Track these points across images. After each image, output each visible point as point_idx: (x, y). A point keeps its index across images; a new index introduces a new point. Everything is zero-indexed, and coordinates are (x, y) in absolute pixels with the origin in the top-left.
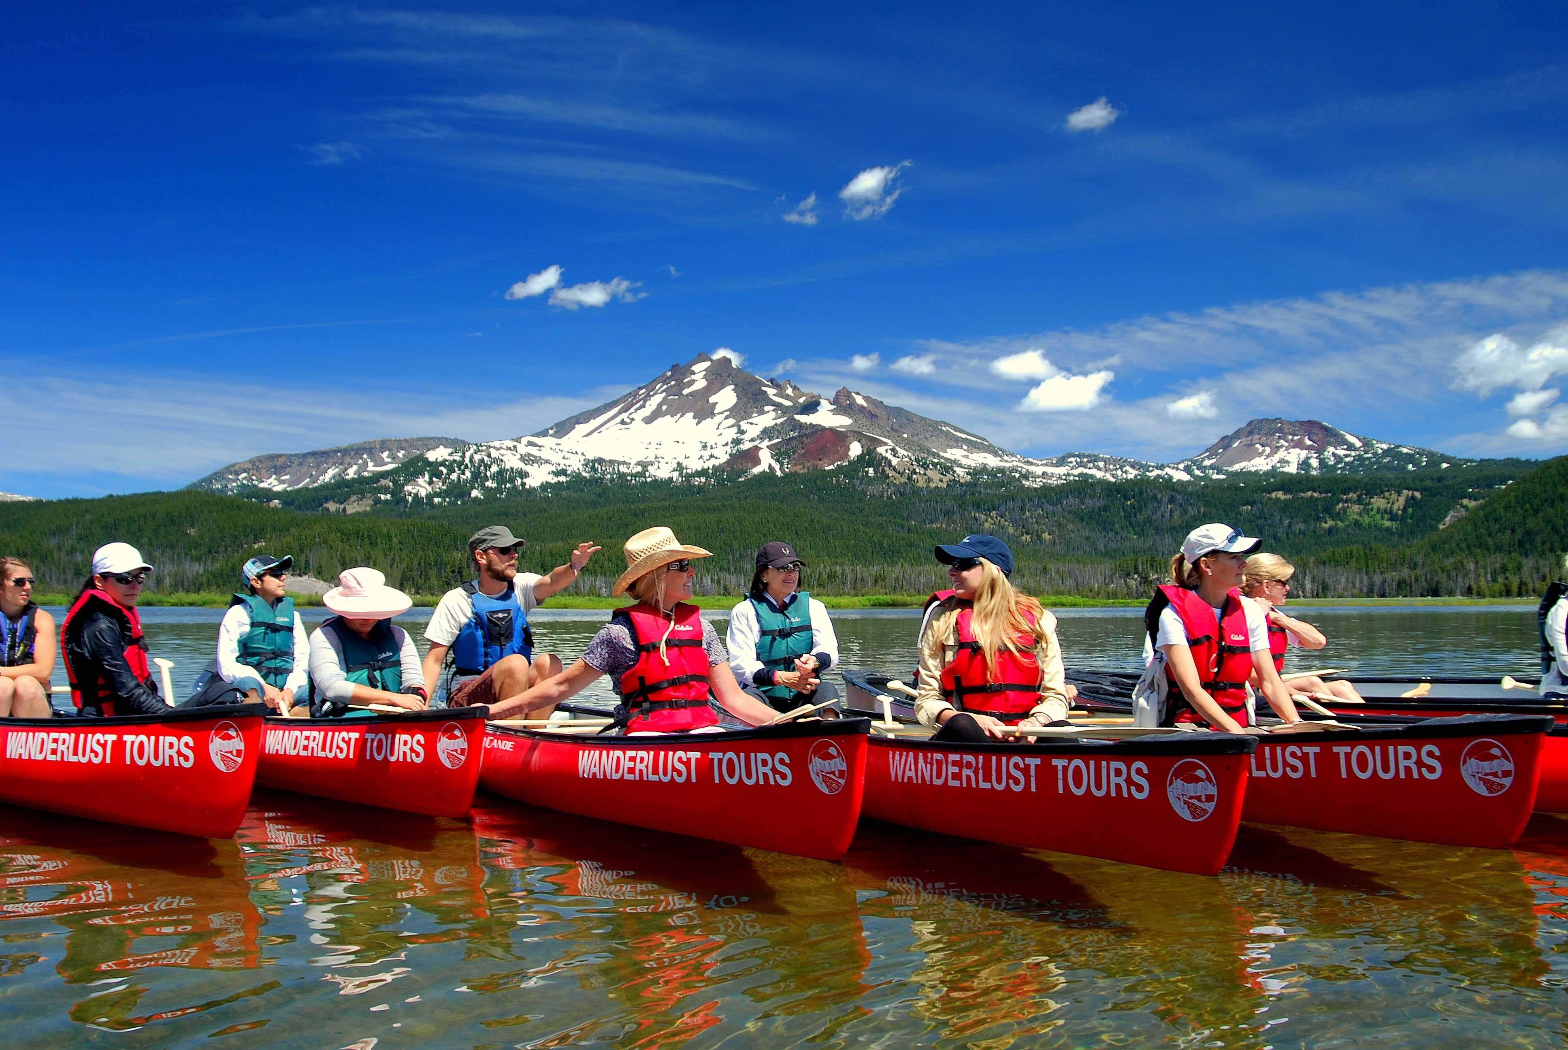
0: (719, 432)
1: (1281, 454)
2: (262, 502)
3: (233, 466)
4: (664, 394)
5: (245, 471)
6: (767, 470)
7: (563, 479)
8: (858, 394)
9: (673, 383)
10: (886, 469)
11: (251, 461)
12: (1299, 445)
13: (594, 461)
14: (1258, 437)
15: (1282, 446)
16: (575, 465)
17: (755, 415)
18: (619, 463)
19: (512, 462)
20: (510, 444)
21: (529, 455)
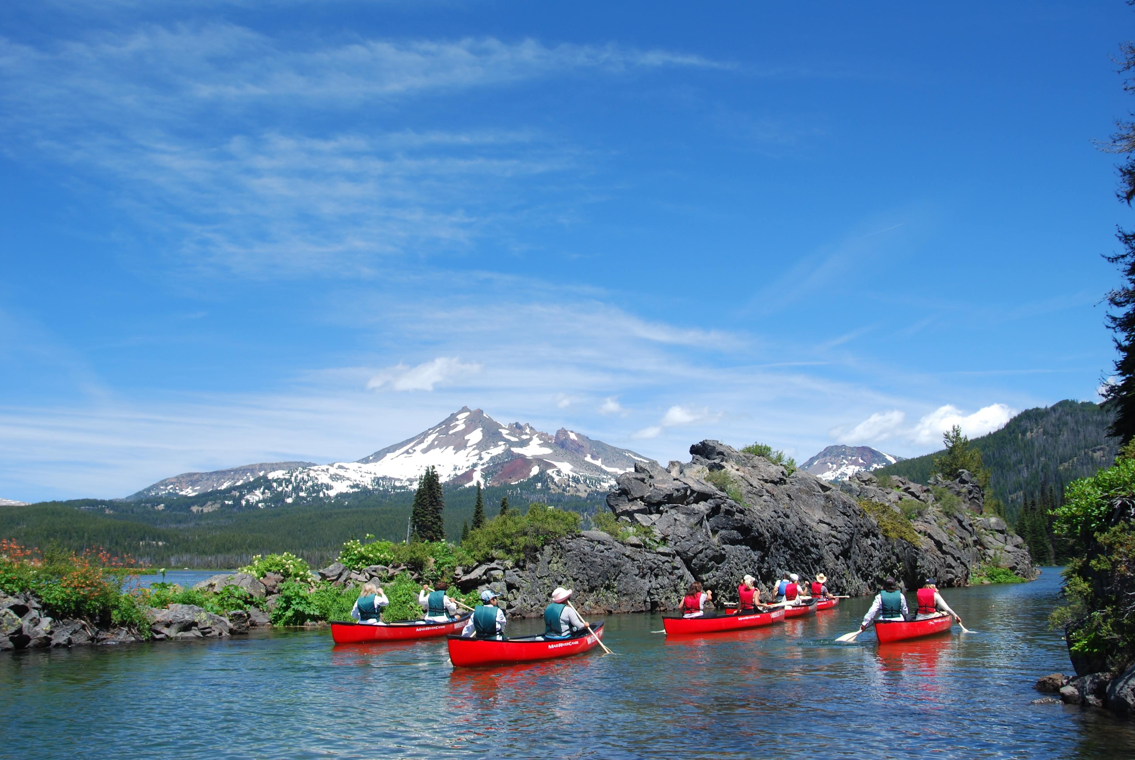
0: (467, 458)
1: (843, 469)
2: (153, 506)
3: (165, 480)
4: (437, 434)
5: (172, 484)
6: (475, 485)
7: (356, 490)
8: (572, 432)
9: (444, 426)
10: (550, 484)
11: (177, 478)
12: (855, 463)
13: (379, 479)
14: (829, 458)
15: (844, 463)
16: (367, 482)
17: (492, 447)
18: (396, 480)
19: (324, 479)
20: (324, 467)
21: (336, 474)
